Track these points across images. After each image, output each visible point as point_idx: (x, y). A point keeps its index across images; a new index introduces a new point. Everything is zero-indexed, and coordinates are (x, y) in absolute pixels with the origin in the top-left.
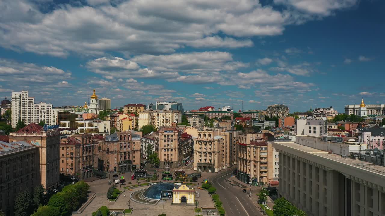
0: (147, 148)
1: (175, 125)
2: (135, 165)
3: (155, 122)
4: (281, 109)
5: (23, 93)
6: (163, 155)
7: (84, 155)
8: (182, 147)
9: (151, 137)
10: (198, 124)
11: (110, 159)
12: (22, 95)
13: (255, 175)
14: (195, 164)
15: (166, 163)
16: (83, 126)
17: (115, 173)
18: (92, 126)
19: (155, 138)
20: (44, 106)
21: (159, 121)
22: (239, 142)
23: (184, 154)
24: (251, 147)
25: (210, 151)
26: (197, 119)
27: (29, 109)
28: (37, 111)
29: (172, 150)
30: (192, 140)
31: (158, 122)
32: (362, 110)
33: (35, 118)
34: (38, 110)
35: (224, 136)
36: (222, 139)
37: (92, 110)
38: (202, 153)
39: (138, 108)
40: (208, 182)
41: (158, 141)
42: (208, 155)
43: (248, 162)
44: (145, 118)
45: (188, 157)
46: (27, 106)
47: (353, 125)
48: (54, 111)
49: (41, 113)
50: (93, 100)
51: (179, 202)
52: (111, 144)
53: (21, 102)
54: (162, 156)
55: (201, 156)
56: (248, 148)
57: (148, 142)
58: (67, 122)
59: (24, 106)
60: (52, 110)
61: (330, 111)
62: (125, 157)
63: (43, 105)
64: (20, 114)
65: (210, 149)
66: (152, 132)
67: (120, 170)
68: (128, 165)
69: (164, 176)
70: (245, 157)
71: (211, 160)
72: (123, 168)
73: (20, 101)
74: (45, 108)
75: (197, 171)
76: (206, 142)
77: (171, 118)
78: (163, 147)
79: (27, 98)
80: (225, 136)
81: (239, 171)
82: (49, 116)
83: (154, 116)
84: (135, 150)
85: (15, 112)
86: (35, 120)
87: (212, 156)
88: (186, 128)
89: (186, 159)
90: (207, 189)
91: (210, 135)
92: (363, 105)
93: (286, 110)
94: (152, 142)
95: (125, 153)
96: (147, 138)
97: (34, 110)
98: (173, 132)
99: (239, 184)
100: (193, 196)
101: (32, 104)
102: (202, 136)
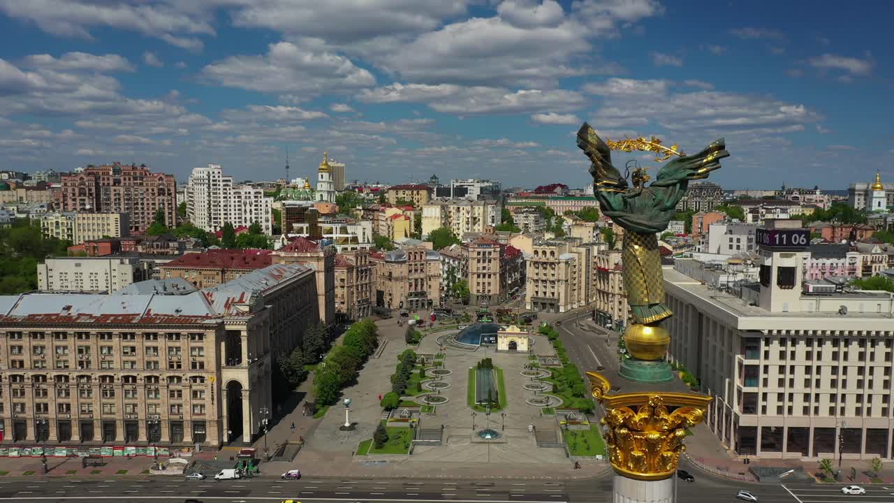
0: (447, 272)
1: (491, 230)
2: (431, 300)
3: (453, 222)
4: (708, 191)
5: (213, 170)
6: (475, 284)
7: (359, 283)
8: (506, 271)
9: (453, 254)
10: (532, 227)
11: (394, 289)
12: (211, 172)
13: (620, 317)
14: (528, 299)
15: (480, 297)
16: (332, 233)
17: (403, 311)
18: (347, 233)
19: (462, 255)
20: (249, 193)
21: (460, 221)
22: (599, 265)
23: (510, 282)
24: (614, 274)
25: (552, 278)
26: (532, 217)
27: (224, 198)
28: (239, 202)
29: (489, 276)
30: (523, 258)
31: (459, 224)
32: (876, 197)
33: (235, 214)
34: (240, 199)
35: (577, 254)
36: (573, 259)
37: (322, 195)
38: (540, 281)
39: (415, 192)
40: (547, 325)
41: (467, 261)
42: (548, 285)
43: (611, 295)
44: (434, 215)
45: (516, 288)
46: (222, 193)
47: (842, 230)
48: (267, 202)
49: (245, 206)
50: (324, 174)
51: (507, 348)
52: (396, 265)
53: (211, 185)
54: (474, 286)
55: (537, 286)
56: (611, 275)
57: (448, 263)
58: (305, 226)
59: (216, 193)
60: (264, 200)
61: (813, 197)
62: (416, 286)
63: (248, 191)
64: (209, 208)
65: (553, 275)
66: (454, 245)
67: (409, 306)
68: (421, 299)
69: (480, 316)
70: (606, 289)
71: (553, 294)
72: (414, 303)
73: (209, 185)
74: (252, 197)
75: (531, 310)
76: (545, 263)
77: (481, 214)
78: (475, 271)
79: (221, 179)
80: (579, 253)
81: (597, 310)
82: (260, 212)
83: (450, 212)
84: (432, 276)
85: (200, 204)
86: (235, 218)
87: (556, 287)
88: (512, 235)
89: (513, 290)
90: (547, 334)
91: (552, 253)
92: (878, 186)
93: (717, 194)
94: (456, 262)
95: (416, 280)
96: (445, 255)
97: (233, 199)
98: (492, 246)
99: (596, 329)
100: (525, 341)
101: (230, 189)
102: (540, 254)
